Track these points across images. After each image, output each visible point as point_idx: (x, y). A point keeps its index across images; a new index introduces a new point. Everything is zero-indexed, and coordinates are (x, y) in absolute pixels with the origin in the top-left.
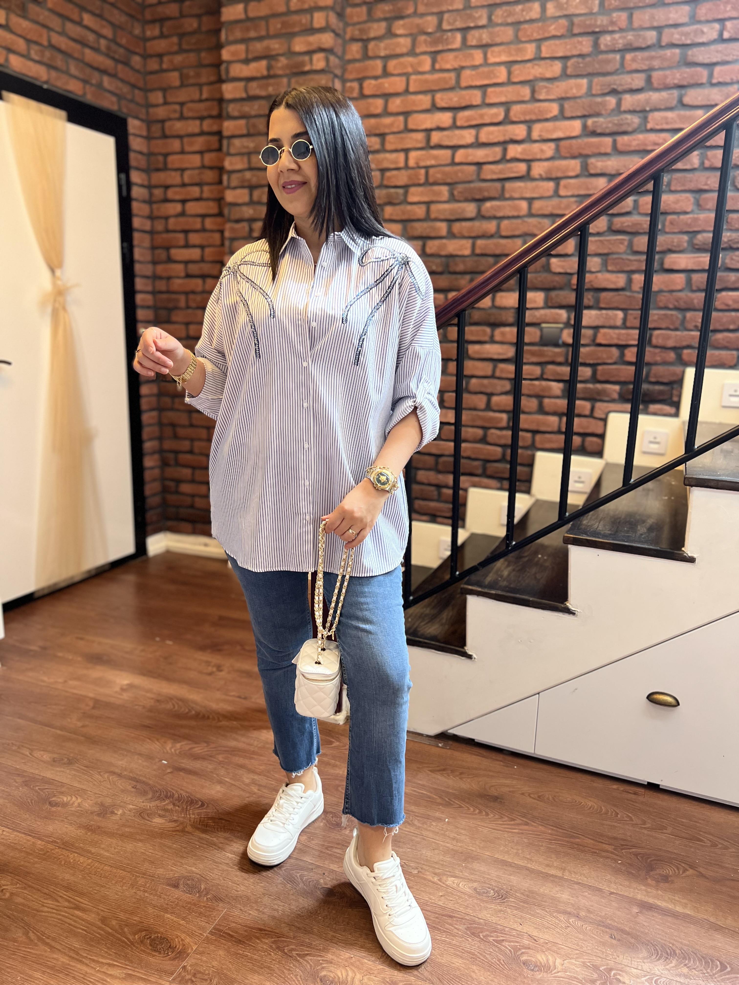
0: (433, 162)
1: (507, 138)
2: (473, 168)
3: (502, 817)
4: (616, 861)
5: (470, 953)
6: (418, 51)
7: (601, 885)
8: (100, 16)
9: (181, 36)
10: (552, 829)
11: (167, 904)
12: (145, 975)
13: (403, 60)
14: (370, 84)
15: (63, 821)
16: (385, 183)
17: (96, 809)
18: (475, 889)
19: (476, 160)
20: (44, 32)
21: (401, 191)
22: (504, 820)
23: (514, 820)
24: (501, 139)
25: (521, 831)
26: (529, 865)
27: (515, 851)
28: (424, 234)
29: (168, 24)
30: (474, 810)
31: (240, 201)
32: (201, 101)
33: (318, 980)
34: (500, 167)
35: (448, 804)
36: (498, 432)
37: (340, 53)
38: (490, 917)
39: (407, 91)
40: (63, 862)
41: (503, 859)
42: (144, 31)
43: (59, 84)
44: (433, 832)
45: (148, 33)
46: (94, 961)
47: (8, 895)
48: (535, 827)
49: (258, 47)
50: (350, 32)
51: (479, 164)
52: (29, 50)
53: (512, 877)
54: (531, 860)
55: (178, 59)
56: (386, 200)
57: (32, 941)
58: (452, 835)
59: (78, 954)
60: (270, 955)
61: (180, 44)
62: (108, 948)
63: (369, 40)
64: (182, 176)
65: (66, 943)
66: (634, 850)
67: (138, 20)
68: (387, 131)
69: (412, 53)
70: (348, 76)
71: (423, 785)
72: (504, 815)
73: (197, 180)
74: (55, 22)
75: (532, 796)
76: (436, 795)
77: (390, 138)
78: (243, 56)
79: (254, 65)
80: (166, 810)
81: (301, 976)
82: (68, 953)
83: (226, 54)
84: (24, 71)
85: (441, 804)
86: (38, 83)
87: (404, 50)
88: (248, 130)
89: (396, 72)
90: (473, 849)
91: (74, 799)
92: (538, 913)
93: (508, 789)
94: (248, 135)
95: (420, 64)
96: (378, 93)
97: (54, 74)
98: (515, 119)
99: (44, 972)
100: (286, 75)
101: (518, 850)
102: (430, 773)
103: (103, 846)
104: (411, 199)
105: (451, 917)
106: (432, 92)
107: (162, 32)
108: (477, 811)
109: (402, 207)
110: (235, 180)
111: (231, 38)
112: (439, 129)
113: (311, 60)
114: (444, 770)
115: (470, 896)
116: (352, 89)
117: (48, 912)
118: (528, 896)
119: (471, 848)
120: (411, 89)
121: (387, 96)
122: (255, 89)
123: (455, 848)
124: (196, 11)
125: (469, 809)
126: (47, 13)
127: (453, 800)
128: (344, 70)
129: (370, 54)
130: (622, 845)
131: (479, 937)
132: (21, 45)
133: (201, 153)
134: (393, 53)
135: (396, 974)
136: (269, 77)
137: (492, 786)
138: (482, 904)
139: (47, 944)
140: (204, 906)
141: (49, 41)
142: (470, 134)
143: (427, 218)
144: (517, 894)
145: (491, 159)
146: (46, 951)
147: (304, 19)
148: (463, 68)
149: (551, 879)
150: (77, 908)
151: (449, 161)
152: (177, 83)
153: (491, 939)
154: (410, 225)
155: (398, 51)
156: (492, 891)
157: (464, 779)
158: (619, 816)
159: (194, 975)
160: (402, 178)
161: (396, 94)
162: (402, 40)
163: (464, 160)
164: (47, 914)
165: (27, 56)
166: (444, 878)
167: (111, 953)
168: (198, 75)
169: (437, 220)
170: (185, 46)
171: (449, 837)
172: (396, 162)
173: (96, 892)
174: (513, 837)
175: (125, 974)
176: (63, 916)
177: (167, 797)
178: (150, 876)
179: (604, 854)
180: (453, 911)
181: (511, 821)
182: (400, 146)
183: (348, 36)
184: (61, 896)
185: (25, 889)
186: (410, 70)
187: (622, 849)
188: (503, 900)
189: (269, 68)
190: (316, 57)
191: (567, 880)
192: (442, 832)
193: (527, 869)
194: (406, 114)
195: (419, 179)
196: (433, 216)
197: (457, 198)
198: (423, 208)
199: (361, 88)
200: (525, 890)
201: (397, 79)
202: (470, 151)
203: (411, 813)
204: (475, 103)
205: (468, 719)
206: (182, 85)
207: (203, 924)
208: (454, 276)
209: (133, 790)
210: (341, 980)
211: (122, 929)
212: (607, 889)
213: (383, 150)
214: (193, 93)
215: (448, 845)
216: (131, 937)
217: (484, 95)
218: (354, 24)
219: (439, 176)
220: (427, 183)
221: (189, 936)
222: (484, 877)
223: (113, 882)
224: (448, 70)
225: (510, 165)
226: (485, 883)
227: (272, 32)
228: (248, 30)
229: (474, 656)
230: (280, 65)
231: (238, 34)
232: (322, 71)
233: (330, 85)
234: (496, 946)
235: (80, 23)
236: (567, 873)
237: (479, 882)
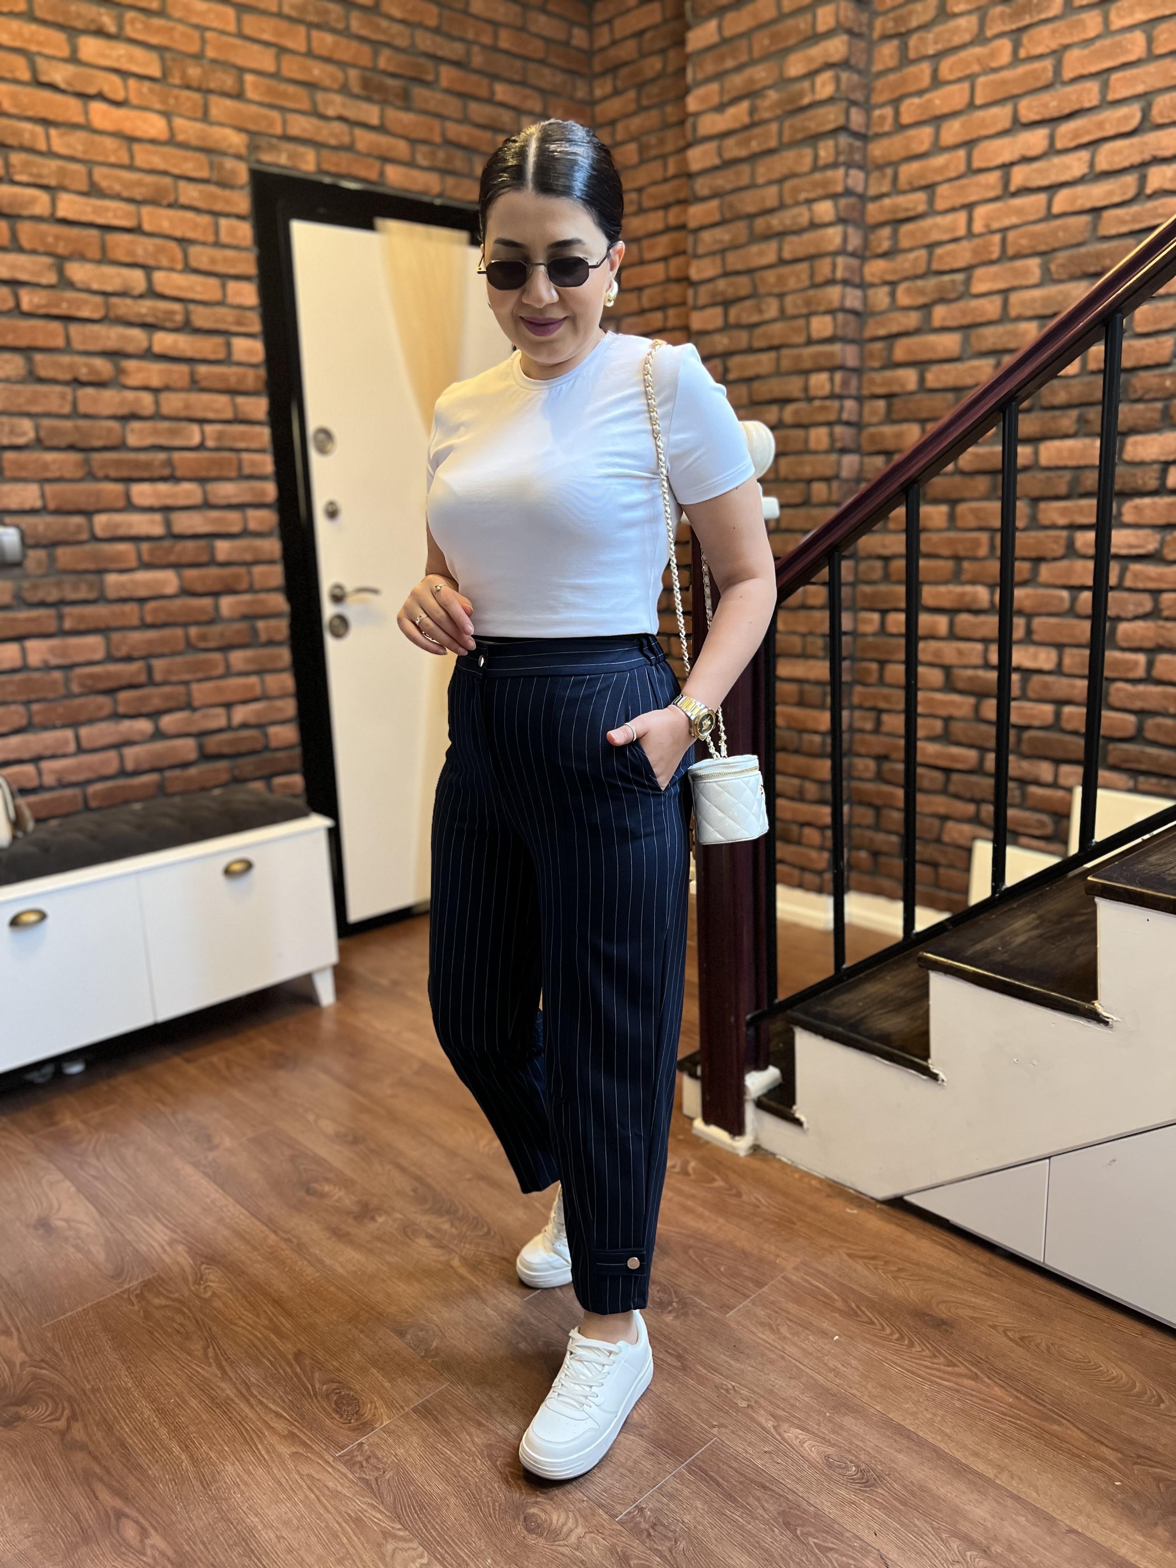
0: (1014, 220)
1: (1147, 156)
2: (1085, 219)
3: (935, 1356)
4: (1111, 1479)
5: (766, 1551)
6: (989, 33)
7: (1059, 1512)
8: (523, 83)
9: (640, 86)
10: (1017, 1398)
11: (380, 1356)
12: (310, 1439)
13: (963, 54)
14: (912, 104)
15: (311, 1216)
16: (935, 266)
17: (356, 1209)
18: (828, 1457)
19: (1088, 205)
20: (436, 123)
21: (959, 277)
22: (936, 1361)
23: (955, 1365)
24: (1136, 159)
25: (956, 1387)
26: (942, 1446)
27: (929, 1416)
28: (999, 347)
29: (624, 72)
30: (892, 1334)
31: (710, 326)
32: (665, 180)
33: (522, 1517)
34: (1135, 209)
35: (852, 1314)
36: (1128, 687)
37: (862, 66)
38: (829, 1508)
39: (972, 106)
40: (287, 1269)
41: (902, 1423)
42: (591, 91)
43: (458, 194)
44: (803, 1349)
45: (598, 93)
46: (261, 1403)
47: (209, 1294)
48: (988, 1386)
49: (737, 81)
50: (881, 25)
51: (1096, 211)
52: (413, 154)
53: (901, 1456)
54: (949, 1437)
55: (636, 123)
56: (935, 296)
57: (208, 1358)
58: (832, 1363)
59: (248, 1388)
60: (475, 1462)
61: (638, 100)
62: (286, 1392)
63: (910, 32)
64: (639, 298)
65: (243, 1372)
66: (1158, 1470)
67: (582, 75)
68: (938, 178)
69: (980, 39)
70: (876, 99)
71: (825, 1275)
72: (941, 1353)
73: (658, 302)
74: (452, 107)
75: (1009, 1334)
76: (838, 1295)
77: (943, 190)
78: (715, 100)
79: (731, 111)
80: (438, 1230)
81: (500, 1505)
82: (239, 1385)
83: (692, 103)
84: (407, 184)
85: (839, 1311)
86: (426, 199)
87: (967, 37)
88: (722, 214)
89: (951, 77)
90: (858, 1394)
91: (337, 1190)
92: (916, 1526)
93: (970, 1313)
94: (723, 222)
95: (993, 55)
96: (924, 117)
97: (450, 181)
98: (1160, 121)
99: (201, 1401)
100: (777, 118)
101: (935, 1415)
102: (846, 1258)
103: (341, 1259)
104: (979, 287)
105: (764, 1487)
106: (1014, 98)
107: (615, 87)
108: (896, 1336)
109: (962, 304)
110: (704, 294)
111: (700, 76)
112: (1026, 160)
113: (813, 86)
114: (874, 1258)
115: (812, 1465)
116: (882, 118)
117: (243, 1327)
118: (913, 1493)
119: (854, 1391)
120: (978, 101)
121: (938, 120)
122: (733, 149)
123: (828, 1385)
124: (660, 44)
125: (883, 1329)
126: (439, 96)
127: (864, 1309)
128: (868, 89)
129: (912, 55)
130: (1139, 1457)
131: (794, 1532)
132: (401, 148)
133: (665, 259)
134: (947, 45)
135: (635, 1545)
136: (753, 125)
137: (943, 1302)
138: (825, 1483)
139: (221, 1367)
140: (424, 1371)
141: (443, 135)
142: (1080, 159)
143: (1004, 317)
144: (895, 1485)
145: (1117, 199)
146: (216, 1376)
147: (803, 23)
148: (1067, 47)
149: (970, 1477)
150: (277, 1331)
151: (1042, 213)
152: (635, 159)
153: (812, 1541)
154: (975, 333)
155: (957, 41)
156: (854, 1468)
157: (900, 1281)
158: (1162, 1406)
159: (367, 1459)
160: (962, 254)
161: (954, 114)
162: (962, 22)
163: (1069, 209)
164: (239, 1330)
165: (411, 164)
166: (785, 1426)
167: (286, 1400)
168: (662, 142)
169: (1020, 318)
170: (645, 102)
171: (826, 1365)
172: (953, 229)
173: (306, 1315)
174: (938, 1392)
175: (289, 1432)
176: (255, 1336)
177: (448, 1212)
178: (377, 1312)
179: (1095, 1463)
180: (773, 1480)
181: (948, 1366)
182: (958, 202)
183: (876, 34)
184: (265, 1312)
185: (231, 1291)
186: (976, 68)
187: (1136, 1463)
188: (866, 1487)
189: (752, 111)
190: (820, 79)
191: (998, 1487)
192: (819, 1355)
193: (936, 1450)
194: (969, 144)
195: (991, 253)
196: (1013, 312)
197: (1056, 276)
198: (998, 300)
199: (897, 114)
200: (912, 1482)
201: (955, 88)
202: (1080, 189)
203: (784, 1314)
204: (1087, 105)
205: (934, 1182)
206: (642, 162)
207: (411, 1394)
208: (1050, 414)
209: (412, 1193)
210: (553, 1527)
211: (312, 1373)
212: (1067, 1522)
213: (931, 211)
214: (654, 170)
215: (818, 1377)
216: (317, 1385)
217: (1105, 87)
218: (885, 13)
219: (1024, 242)
220: (1004, 257)
221: (387, 1405)
222: (851, 1443)
223: (332, 1309)
224: (1041, 57)
225: (1150, 205)
226: (849, 1452)
227: (756, 54)
228: (722, 58)
229: (942, 1076)
230: (767, 103)
231: (710, 68)
232: (830, 100)
233: (841, 121)
234: (816, 1555)
235: (490, 100)
236: (1005, 1476)
237: (840, 1447)
